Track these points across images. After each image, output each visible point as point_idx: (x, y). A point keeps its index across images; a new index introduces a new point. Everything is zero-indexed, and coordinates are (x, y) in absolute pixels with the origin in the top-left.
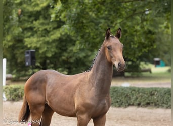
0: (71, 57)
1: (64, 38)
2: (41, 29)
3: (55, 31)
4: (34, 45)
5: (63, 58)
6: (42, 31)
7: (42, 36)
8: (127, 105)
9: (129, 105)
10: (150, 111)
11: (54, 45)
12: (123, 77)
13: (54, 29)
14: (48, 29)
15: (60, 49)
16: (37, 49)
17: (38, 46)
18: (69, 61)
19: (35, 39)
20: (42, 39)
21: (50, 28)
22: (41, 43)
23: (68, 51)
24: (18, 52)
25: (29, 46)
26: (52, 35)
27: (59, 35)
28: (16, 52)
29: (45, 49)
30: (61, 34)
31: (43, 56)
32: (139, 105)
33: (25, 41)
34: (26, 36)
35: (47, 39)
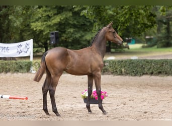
0: (69, 38)
1: (63, 22)
2: (44, 15)
3: (56, 16)
4: (39, 28)
5: (63, 38)
6: (45, 17)
7: (45, 21)
8: (142, 74)
9: (144, 74)
10: (162, 78)
11: (55, 28)
12: (110, 53)
13: (55, 15)
14: (50, 15)
15: (60, 31)
16: (41, 31)
17: (42, 29)
18: (68, 40)
19: (39, 24)
20: (45, 23)
21: (51, 14)
22: (44, 26)
23: (67, 32)
24: (26, 34)
25: (35, 29)
26: (53, 20)
27: (59, 20)
28: (23, 34)
29: (48, 31)
30: (60, 19)
31: (46, 37)
32: (152, 74)
33: (31, 25)
34: (32, 21)
35: (49, 23)
